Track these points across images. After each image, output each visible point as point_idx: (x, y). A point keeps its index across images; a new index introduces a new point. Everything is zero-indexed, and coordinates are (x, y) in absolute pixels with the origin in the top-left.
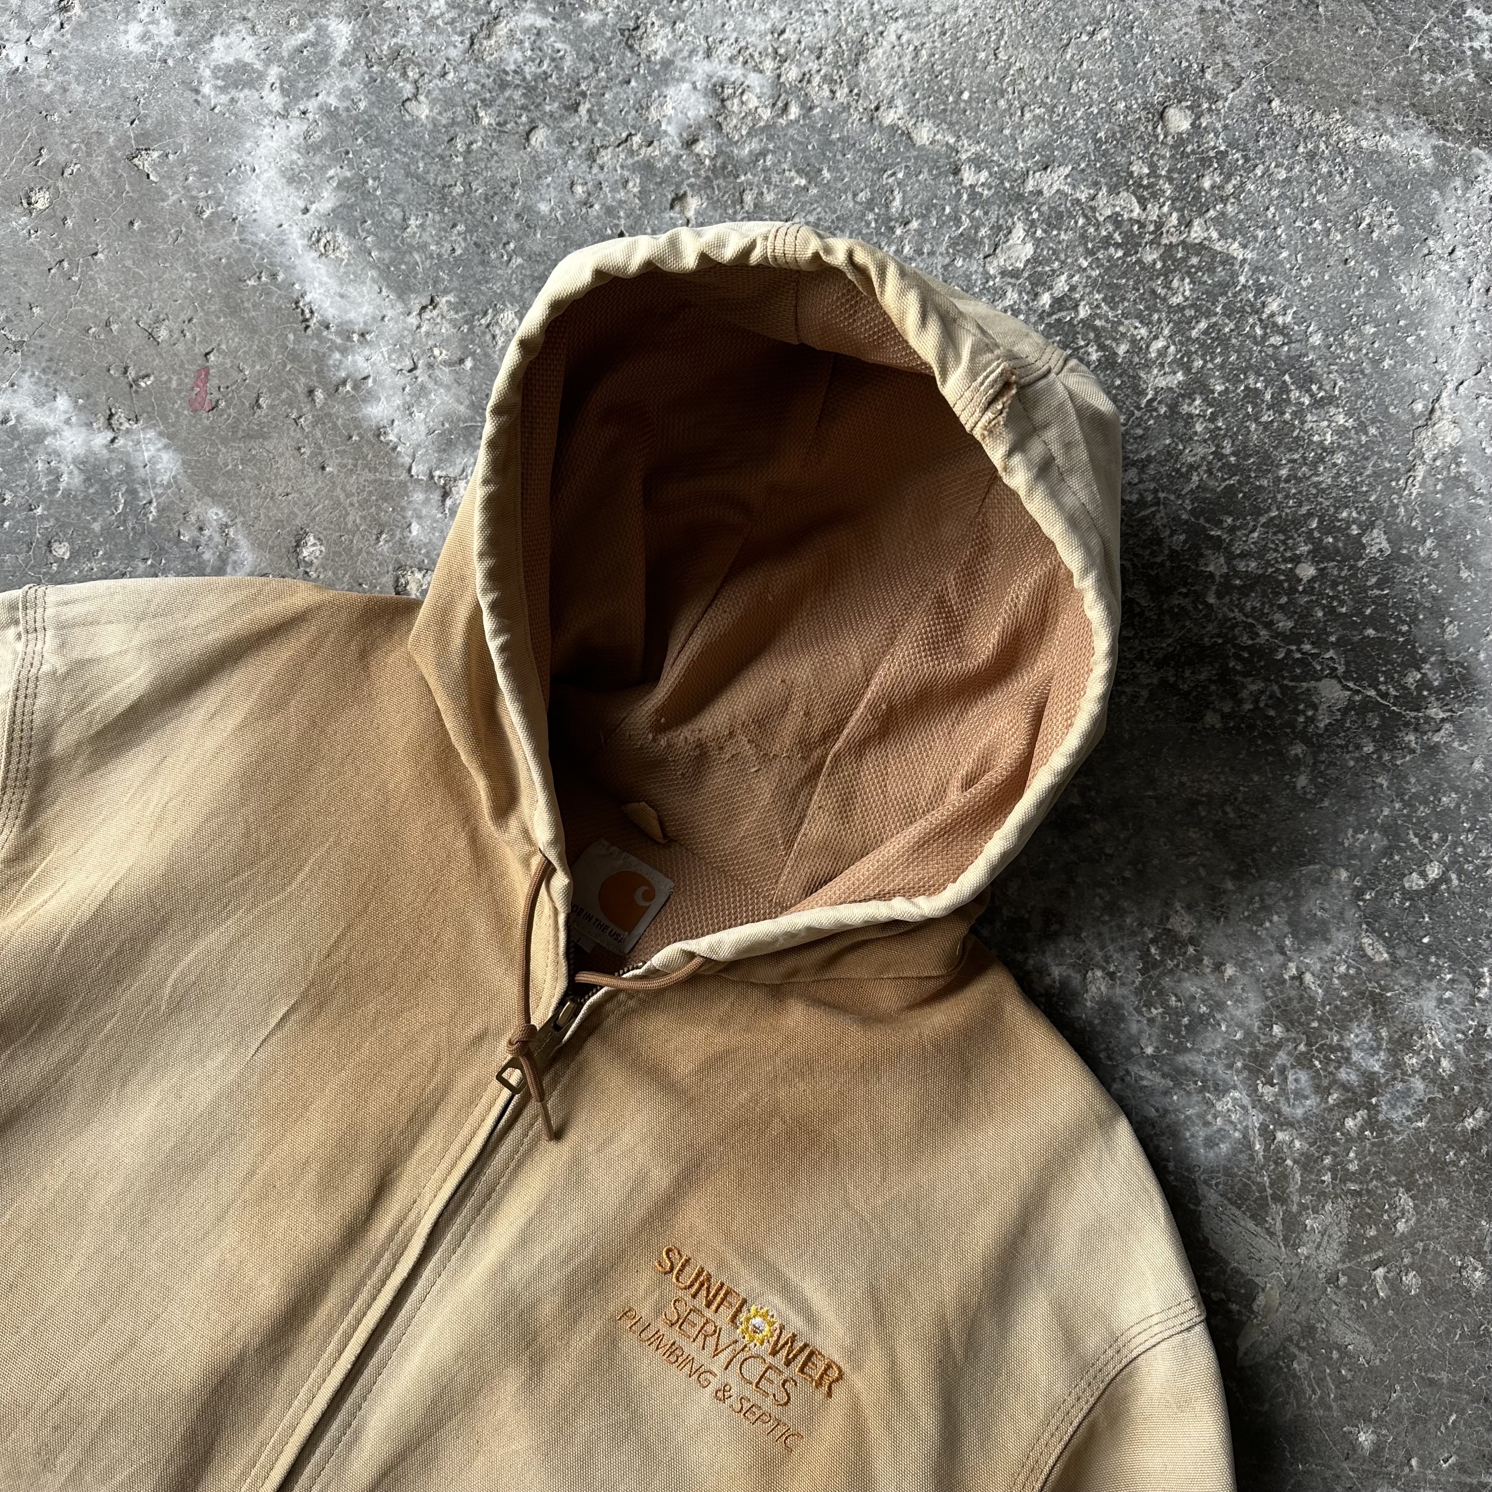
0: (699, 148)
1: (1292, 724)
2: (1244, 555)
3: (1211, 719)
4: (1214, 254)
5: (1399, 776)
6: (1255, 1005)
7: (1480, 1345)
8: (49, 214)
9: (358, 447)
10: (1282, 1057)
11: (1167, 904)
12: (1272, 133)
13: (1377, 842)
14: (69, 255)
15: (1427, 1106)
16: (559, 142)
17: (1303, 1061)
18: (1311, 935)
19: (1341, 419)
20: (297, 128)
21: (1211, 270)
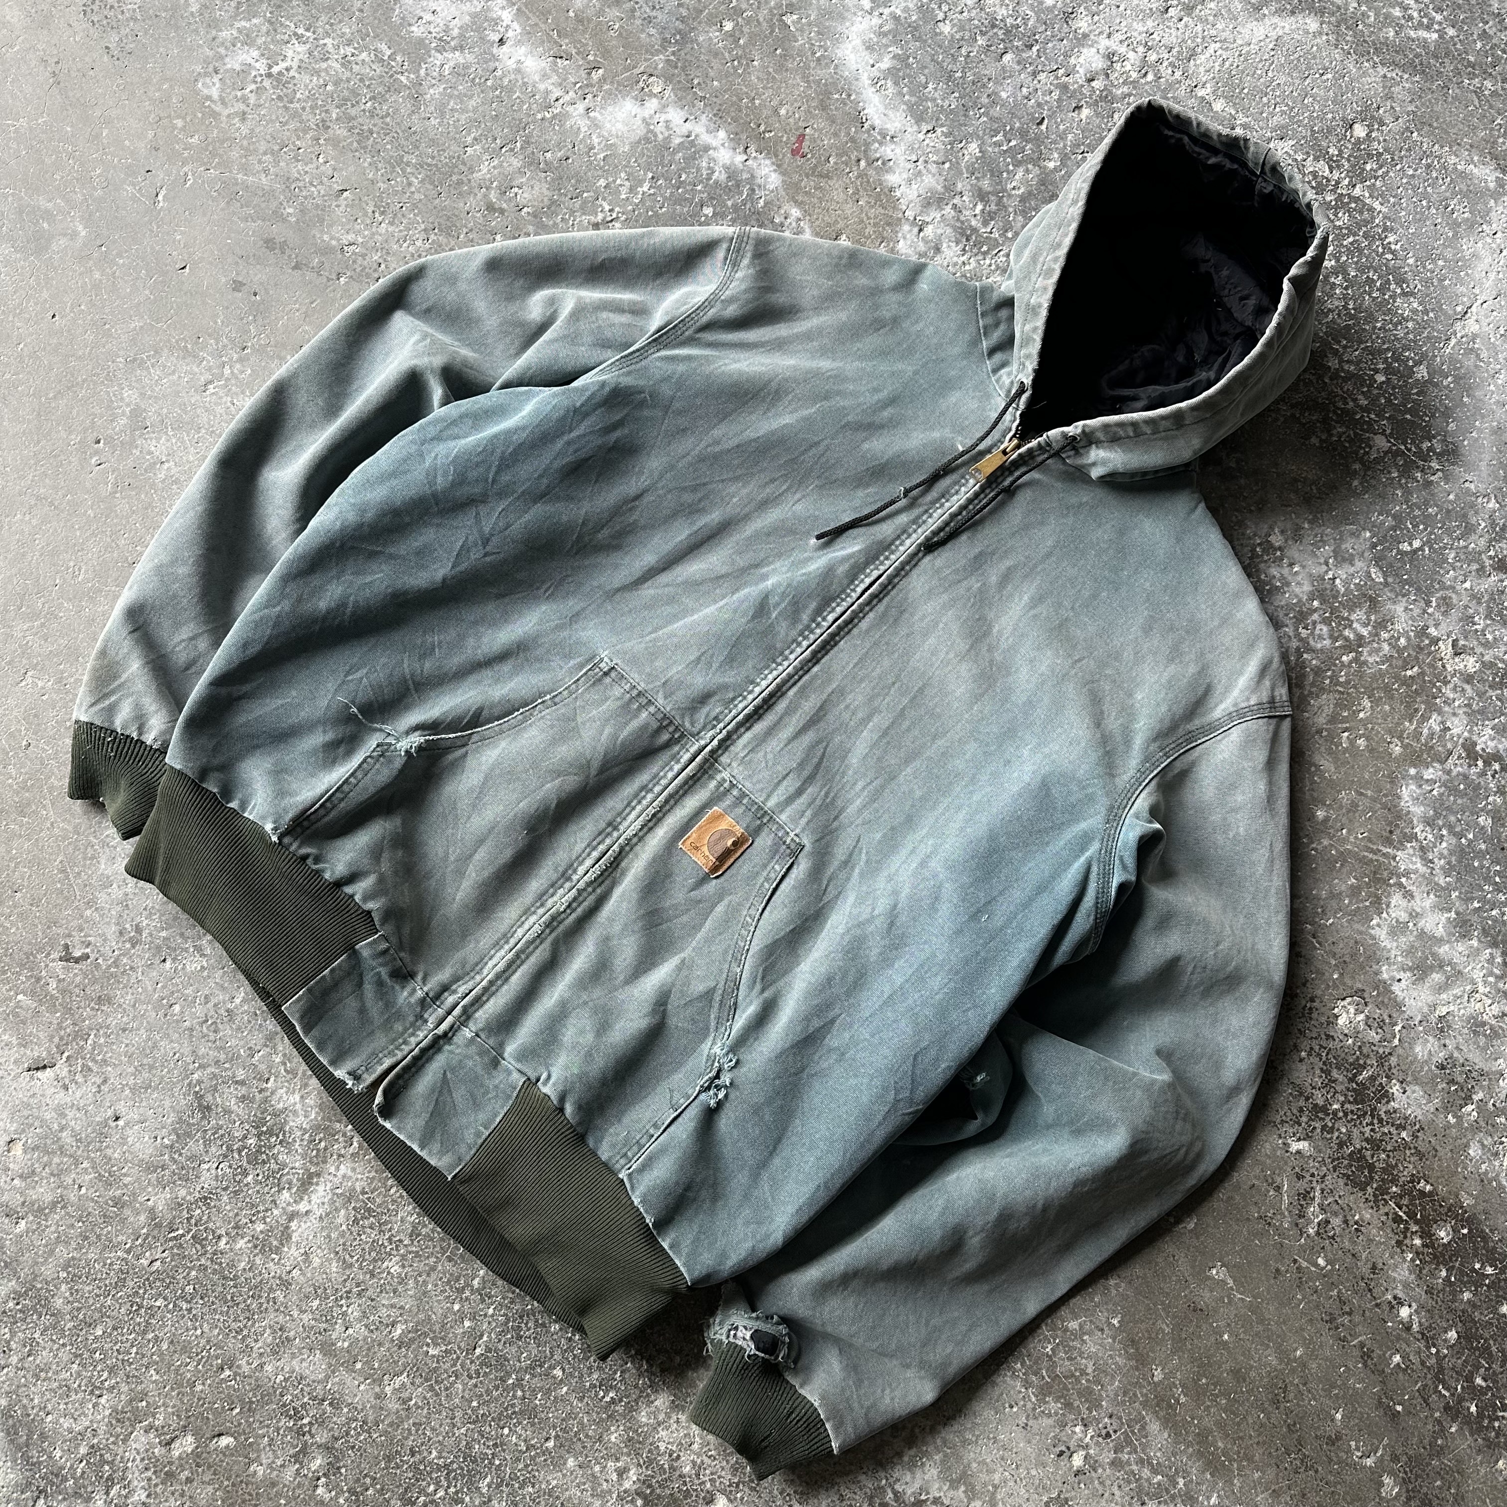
0: (1093, 84)
1: (1357, 453)
2: (1348, 362)
3: (1314, 440)
4: (1365, 204)
5: (1408, 492)
6: (1307, 588)
7: (1392, 782)
8: (731, 34)
9: (879, 194)
10: (1315, 617)
11: (1271, 528)
12: (1409, 150)
13: (1390, 522)
14: (738, 58)
15: (1388, 659)
16: (1019, 63)
17: (1326, 621)
18: (1344, 560)
19: (1415, 305)
20: (876, 21)
21: (1361, 213)
